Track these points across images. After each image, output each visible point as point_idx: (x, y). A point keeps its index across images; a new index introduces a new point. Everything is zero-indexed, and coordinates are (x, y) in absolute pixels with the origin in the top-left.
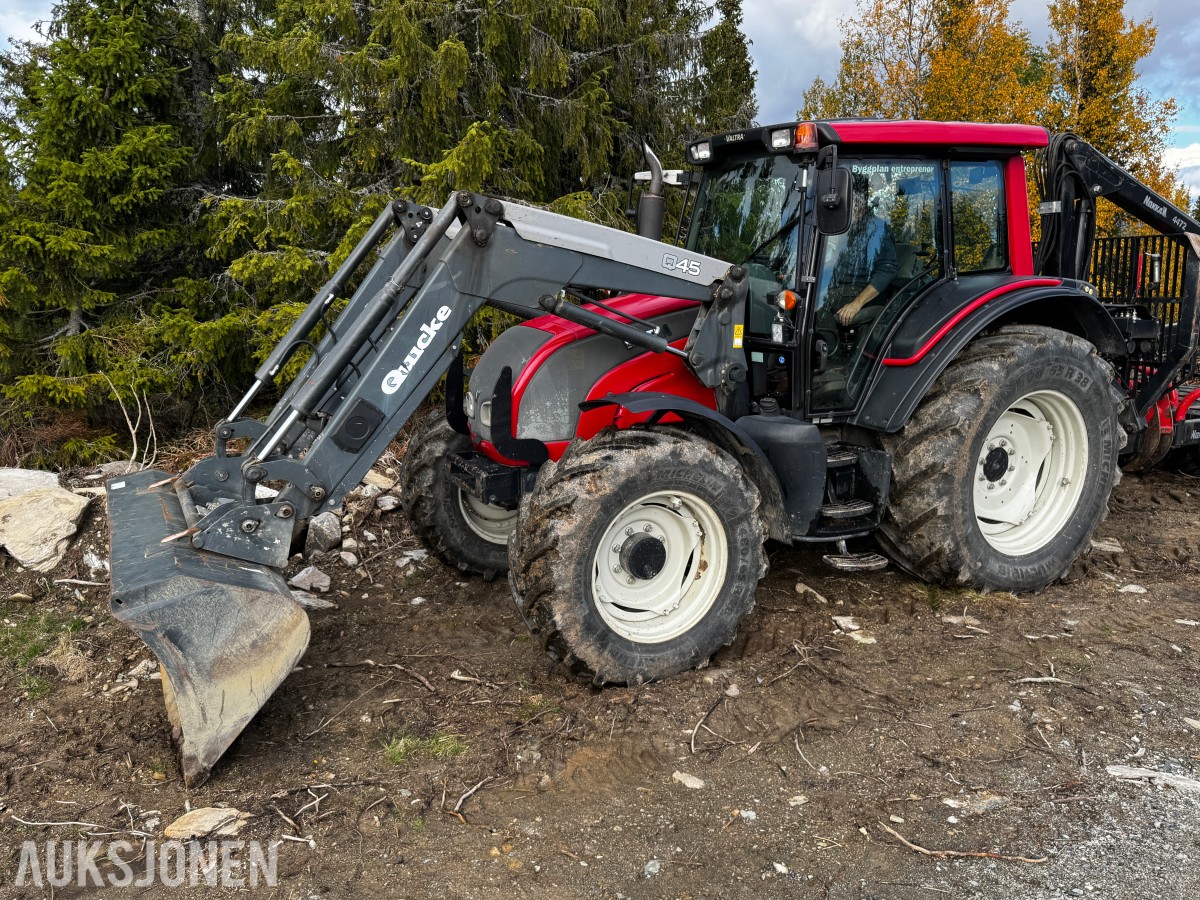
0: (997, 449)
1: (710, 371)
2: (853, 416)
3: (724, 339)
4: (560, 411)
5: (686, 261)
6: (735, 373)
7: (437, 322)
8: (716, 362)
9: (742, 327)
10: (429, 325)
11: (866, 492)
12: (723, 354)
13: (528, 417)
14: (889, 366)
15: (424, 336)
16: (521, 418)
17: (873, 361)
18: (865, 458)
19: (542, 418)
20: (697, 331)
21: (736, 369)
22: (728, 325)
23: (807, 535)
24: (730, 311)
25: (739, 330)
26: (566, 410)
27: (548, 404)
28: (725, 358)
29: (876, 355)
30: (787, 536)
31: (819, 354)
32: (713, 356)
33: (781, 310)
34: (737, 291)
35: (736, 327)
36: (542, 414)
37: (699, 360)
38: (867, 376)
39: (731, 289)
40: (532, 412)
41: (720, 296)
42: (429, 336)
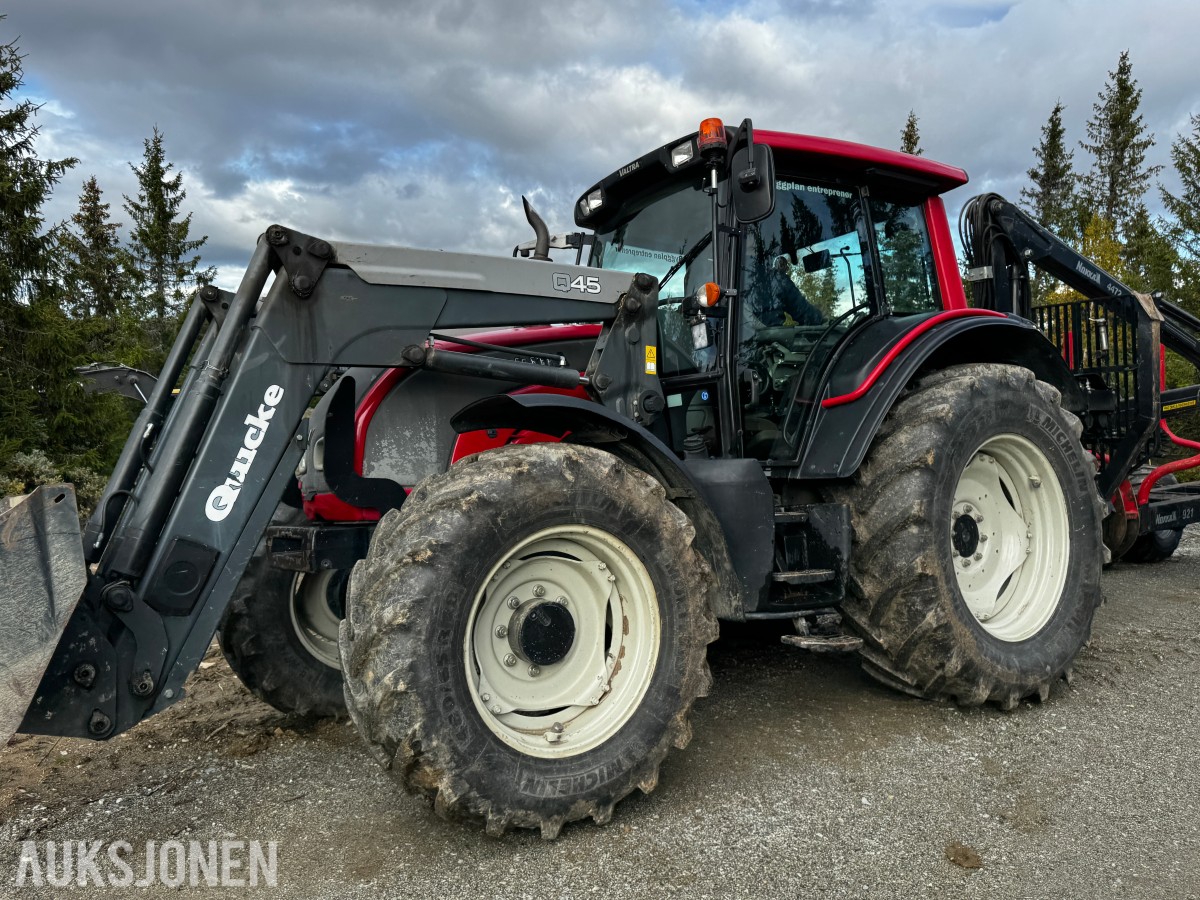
0: (963, 516)
1: (618, 401)
2: (795, 468)
3: (634, 362)
4: (424, 445)
5: (581, 278)
6: (649, 402)
7: (267, 408)
8: (625, 390)
9: (654, 349)
10: (257, 415)
11: (823, 555)
12: (634, 380)
13: (379, 450)
14: (829, 407)
15: (252, 431)
16: (369, 451)
17: (810, 406)
18: (817, 516)
19: (398, 452)
20: (600, 351)
21: (649, 397)
22: (638, 343)
23: (758, 611)
24: (639, 327)
25: (651, 351)
26: (433, 444)
27: (408, 434)
28: (637, 385)
29: (812, 398)
30: (737, 609)
31: (749, 384)
32: (623, 381)
33: (703, 309)
34: (646, 303)
35: (648, 348)
36: (399, 446)
37: (606, 383)
38: (806, 419)
39: (639, 300)
40: (384, 443)
41: (625, 307)
42: (259, 429)
